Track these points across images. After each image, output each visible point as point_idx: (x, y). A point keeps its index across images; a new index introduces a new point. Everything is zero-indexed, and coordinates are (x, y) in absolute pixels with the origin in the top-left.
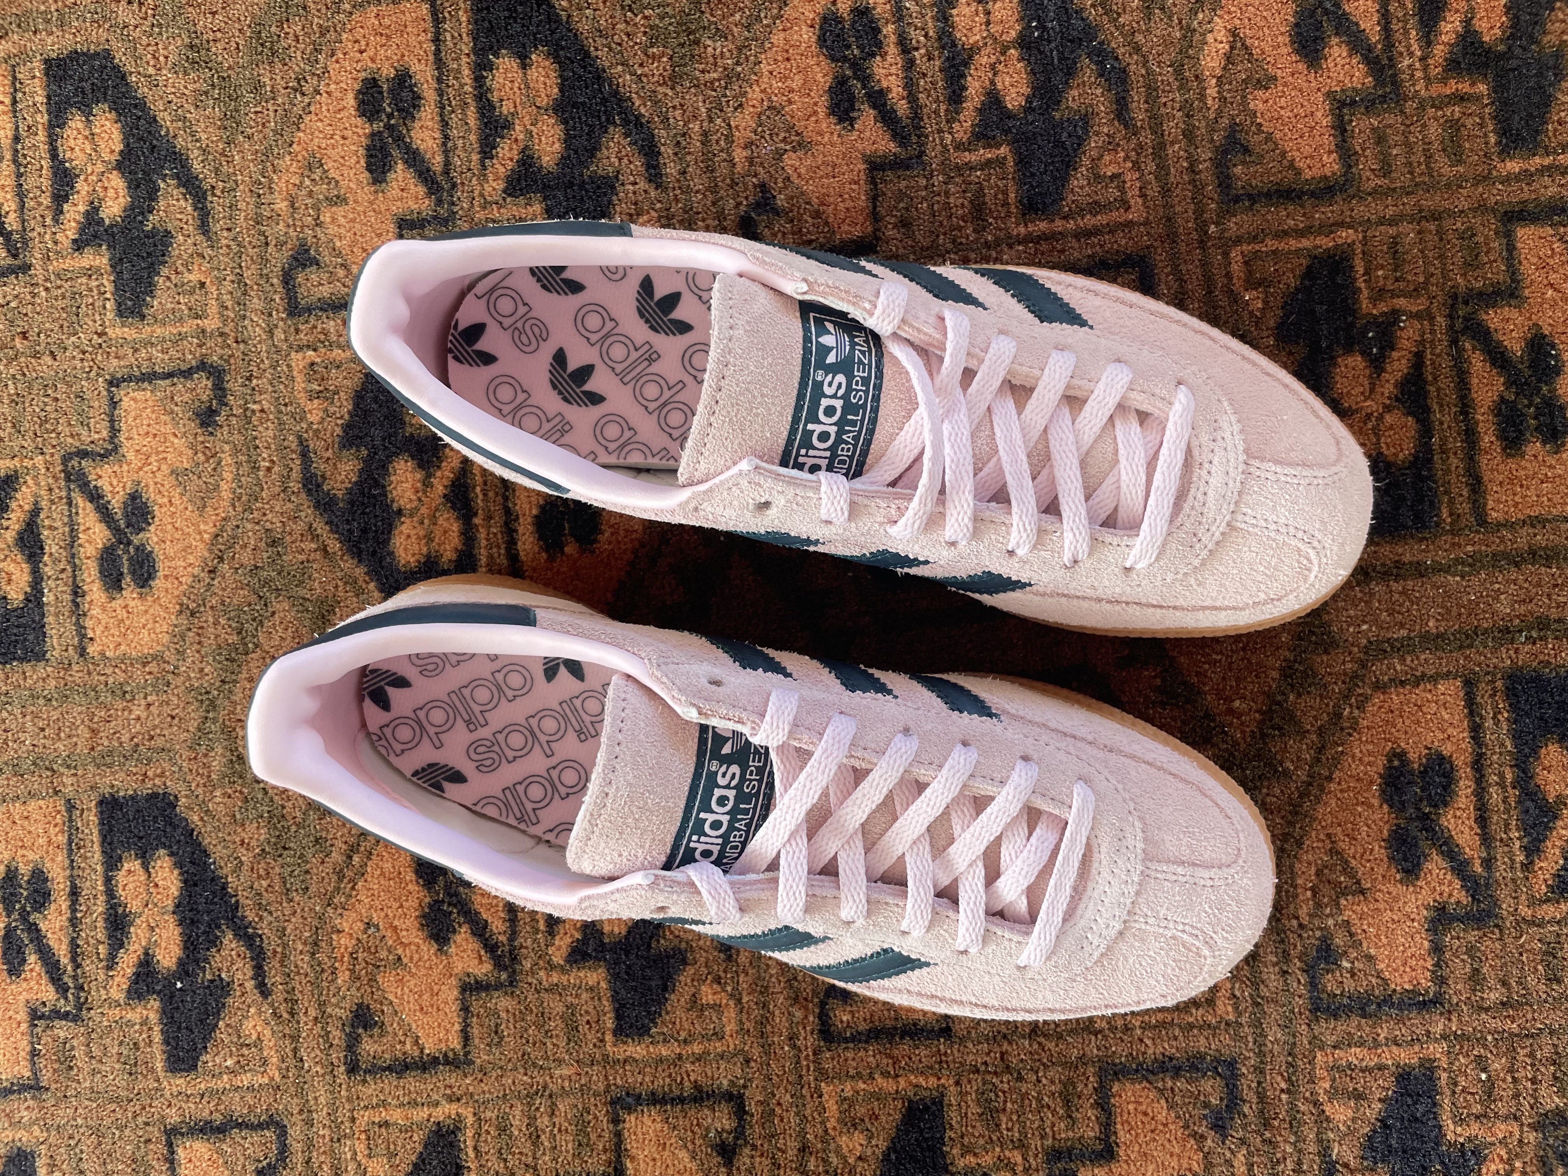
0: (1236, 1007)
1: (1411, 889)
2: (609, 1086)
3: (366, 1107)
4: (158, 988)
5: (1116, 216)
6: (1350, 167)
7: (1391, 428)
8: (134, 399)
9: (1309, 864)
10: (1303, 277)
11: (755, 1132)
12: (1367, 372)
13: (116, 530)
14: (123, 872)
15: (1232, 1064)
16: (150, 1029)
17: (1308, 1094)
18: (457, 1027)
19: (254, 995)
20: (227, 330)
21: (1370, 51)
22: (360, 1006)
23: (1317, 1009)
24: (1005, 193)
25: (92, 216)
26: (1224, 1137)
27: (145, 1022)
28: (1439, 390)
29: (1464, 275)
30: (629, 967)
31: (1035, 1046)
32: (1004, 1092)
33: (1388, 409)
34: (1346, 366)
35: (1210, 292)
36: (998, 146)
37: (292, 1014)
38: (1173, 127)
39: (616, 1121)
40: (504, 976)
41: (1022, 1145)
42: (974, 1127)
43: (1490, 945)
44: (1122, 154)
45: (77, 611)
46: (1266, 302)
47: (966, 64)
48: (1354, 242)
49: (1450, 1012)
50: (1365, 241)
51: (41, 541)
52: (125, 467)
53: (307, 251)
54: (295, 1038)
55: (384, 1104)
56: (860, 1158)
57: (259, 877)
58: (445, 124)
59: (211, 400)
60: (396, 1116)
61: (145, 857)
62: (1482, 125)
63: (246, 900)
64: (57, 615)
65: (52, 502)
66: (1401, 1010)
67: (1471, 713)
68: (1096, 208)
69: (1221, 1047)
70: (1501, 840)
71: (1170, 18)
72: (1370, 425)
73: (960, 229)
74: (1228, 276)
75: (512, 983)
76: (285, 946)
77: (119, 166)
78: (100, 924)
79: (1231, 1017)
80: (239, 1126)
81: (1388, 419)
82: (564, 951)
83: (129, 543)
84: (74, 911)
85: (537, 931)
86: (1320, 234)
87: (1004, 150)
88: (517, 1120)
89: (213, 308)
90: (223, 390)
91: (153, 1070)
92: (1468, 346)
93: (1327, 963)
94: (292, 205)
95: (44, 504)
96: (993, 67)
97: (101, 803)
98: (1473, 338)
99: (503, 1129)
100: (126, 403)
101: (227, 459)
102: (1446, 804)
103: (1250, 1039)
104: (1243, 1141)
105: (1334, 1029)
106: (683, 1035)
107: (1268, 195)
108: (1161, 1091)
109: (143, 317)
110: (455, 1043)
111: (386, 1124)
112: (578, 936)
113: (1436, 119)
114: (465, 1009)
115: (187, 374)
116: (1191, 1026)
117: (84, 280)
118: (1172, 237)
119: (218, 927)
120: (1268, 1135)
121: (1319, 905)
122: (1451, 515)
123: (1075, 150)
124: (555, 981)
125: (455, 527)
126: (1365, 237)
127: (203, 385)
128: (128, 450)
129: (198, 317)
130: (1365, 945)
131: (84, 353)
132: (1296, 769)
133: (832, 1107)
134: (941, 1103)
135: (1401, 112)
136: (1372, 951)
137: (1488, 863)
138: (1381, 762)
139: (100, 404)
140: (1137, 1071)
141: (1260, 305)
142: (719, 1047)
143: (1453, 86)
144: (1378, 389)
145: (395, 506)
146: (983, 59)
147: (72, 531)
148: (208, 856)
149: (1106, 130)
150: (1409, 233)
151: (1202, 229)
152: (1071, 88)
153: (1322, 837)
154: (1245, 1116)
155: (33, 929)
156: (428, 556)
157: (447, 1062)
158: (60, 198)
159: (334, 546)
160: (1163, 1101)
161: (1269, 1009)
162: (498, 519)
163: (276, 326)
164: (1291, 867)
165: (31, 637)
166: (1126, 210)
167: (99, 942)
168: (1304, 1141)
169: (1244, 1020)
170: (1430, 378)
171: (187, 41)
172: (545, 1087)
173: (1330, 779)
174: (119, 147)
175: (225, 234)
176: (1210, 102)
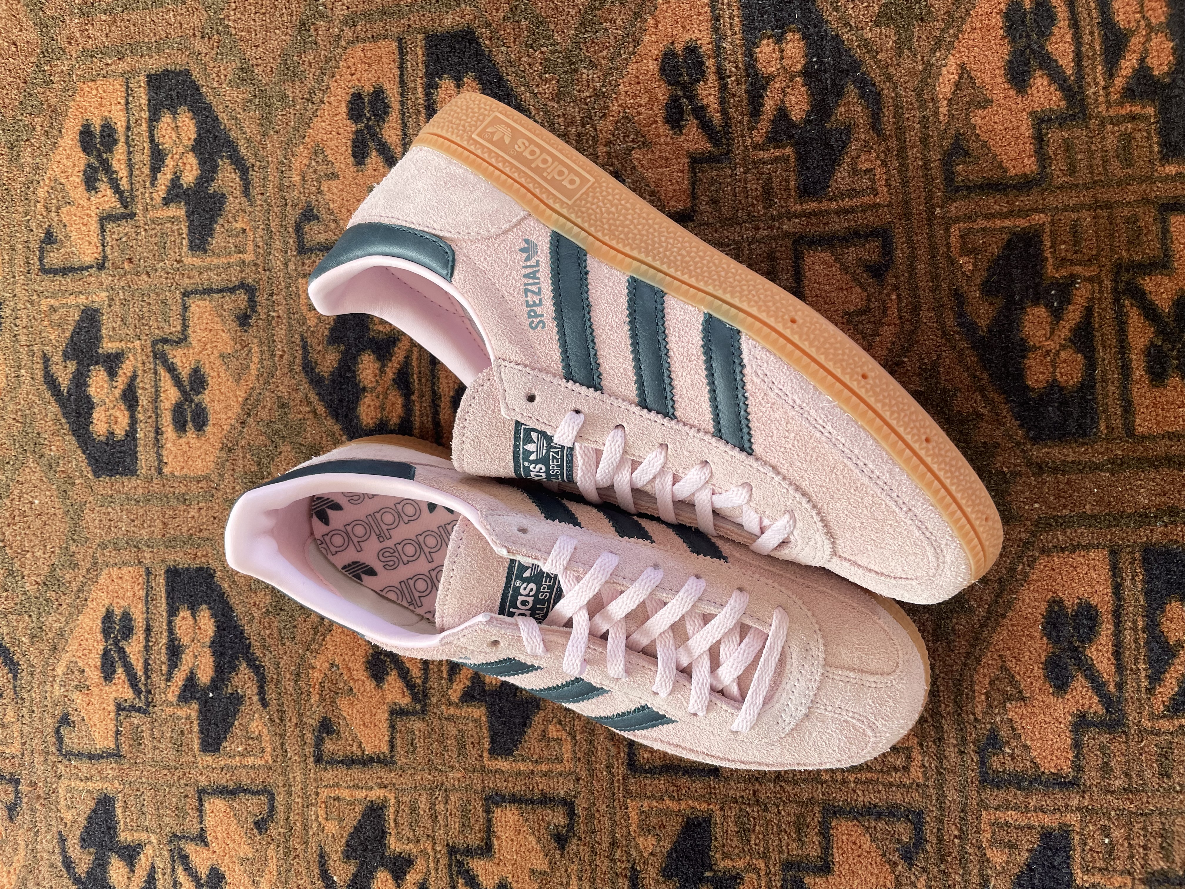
0: (925, 774)
1: (1060, 700)
2: (484, 787)
3: (326, 786)
4: (198, 696)
5: (867, 199)
6: (1045, 167)
7: (1065, 361)
8: (198, 306)
9: (985, 676)
10: (1004, 248)
11: (581, 828)
12: (1049, 320)
13: (184, 392)
14: (179, 618)
15: (919, 814)
16: (192, 722)
17: (974, 841)
18: (387, 738)
19: (257, 706)
20: (258, 262)
21: (1065, 81)
22: (325, 718)
23: (985, 781)
24: (788, 181)
25: (175, 182)
26: (911, 865)
27: (188, 718)
28: (1103, 335)
29: (1128, 250)
30: (501, 708)
31: (778, 788)
32: (754, 818)
33: (1063, 347)
34: (1033, 315)
35: (933, 257)
36: (784, 147)
37: (281, 720)
38: (913, 135)
39: (488, 811)
40: (418, 707)
41: (765, 856)
42: (732, 840)
43: (1117, 746)
44: (874, 155)
45: (158, 445)
46: (975, 265)
47: (764, 88)
48: (1044, 224)
49: (1084, 792)
50: (1052, 223)
51: (136, 397)
52: (191, 351)
53: (312, 210)
54: (282, 736)
55: (337, 785)
56: (652, 854)
57: (264, 627)
58: (405, 125)
59: (246, 309)
60: (345, 794)
61: (193, 609)
62: (1149, 138)
63: (255, 642)
64: (145, 446)
65: (145, 372)
66: (1047, 787)
67: (1114, 575)
68: (853, 193)
69: (912, 801)
70: (1131, 670)
71: (915, 56)
72: (1048, 359)
73: (753, 206)
74: (948, 245)
75: (424, 711)
76: (279, 674)
77: (194, 149)
78: (164, 651)
79: (921, 781)
80: (245, 791)
81: (1063, 355)
82: (459, 694)
83: (192, 401)
84: (147, 641)
85: (441, 678)
86: (1019, 217)
87: (788, 150)
88: (423, 804)
89: (250, 247)
90: (255, 302)
91: (191, 750)
92: (1127, 303)
93: (994, 748)
94: (303, 178)
95: (139, 372)
96: (783, 90)
97: (167, 571)
98: (1132, 298)
99: (414, 810)
100: (193, 308)
101: (255, 348)
102: (1090, 641)
103: (934, 797)
104: (924, 870)
105: (997, 796)
106: (535, 757)
107: (981, 187)
108: (867, 828)
109: (206, 251)
110: (385, 749)
111: (338, 799)
112: (468, 683)
113: (1113, 133)
114: (392, 727)
115: (232, 290)
116: (891, 785)
117: (169, 225)
118: (907, 215)
119: (237, 659)
120: (943, 867)
121: (990, 706)
122: (1107, 427)
123: (840, 151)
124: (452, 713)
125: (400, 401)
126: (1053, 220)
127: (242, 298)
128: (193, 339)
129: (240, 252)
130: (1023, 737)
131: (168, 273)
132: (979, 606)
133: (634, 816)
134: (710, 821)
135: (1087, 127)
136: (1028, 743)
137: (1120, 686)
138: (1043, 607)
139: (177, 308)
140: (850, 812)
141: (970, 268)
142: (559, 768)
143: (1127, 109)
144: (1057, 333)
145: (361, 385)
146: (777, 85)
147: (157, 391)
148: (233, 611)
149: (863, 137)
150: (1087, 218)
151: (930, 210)
152: (840, 106)
153: (995, 657)
154: (927, 852)
155: (121, 651)
156: (381, 420)
157: (379, 761)
158: (156, 169)
159: (321, 409)
160: (867, 836)
161: (949, 777)
162: (428, 397)
163: (290, 260)
164: (971, 677)
165: (128, 460)
166: (875, 196)
167: (163, 663)
168: (970, 874)
169: (930, 784)
170: (1097, 326)
171: (239, 65)
172: (442, 784)
173: (1004, 616)
174: (194, 136)
175: (260, 197)
176: (941, 118)
